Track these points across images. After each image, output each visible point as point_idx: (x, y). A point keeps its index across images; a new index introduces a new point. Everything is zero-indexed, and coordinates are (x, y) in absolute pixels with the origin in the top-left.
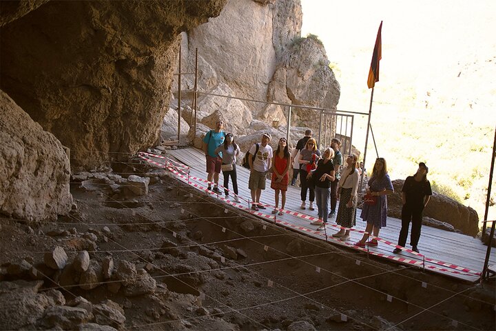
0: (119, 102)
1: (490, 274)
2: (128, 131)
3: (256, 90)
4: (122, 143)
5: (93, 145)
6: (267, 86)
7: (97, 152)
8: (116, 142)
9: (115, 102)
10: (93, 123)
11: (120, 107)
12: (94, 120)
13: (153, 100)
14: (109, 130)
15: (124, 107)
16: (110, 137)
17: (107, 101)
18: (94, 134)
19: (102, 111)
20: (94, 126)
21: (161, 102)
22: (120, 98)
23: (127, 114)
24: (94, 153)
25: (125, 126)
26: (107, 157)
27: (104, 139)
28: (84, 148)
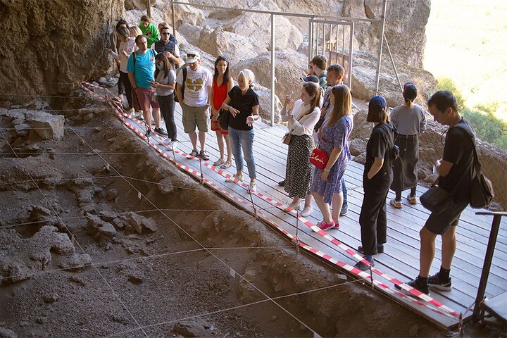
0: (37, 16)
1: (486, 314)
2: (63, 55)
3: (328, 9)
4: (58, 71)
5: (17, 74)
6: (342, 4)
7: (27, 83)
8: (49, 70)
9: (31, 16)
10: (8, 46)
11: (42, 23)
12: (8, 41)
13: (86, 12)
14: (38, 54)
15: (48, 23)
16: (41, 63)
17: (18, 15)
18: (17, 59)
19: (15, 28)
20: (12, 50)
21: (101, 14)
22: (37, 11)
23: (55, 33)
24: (22, 84)
25: (58, 48)
26: (41, 88)
27: (33, 66)
28: (5, 78)
